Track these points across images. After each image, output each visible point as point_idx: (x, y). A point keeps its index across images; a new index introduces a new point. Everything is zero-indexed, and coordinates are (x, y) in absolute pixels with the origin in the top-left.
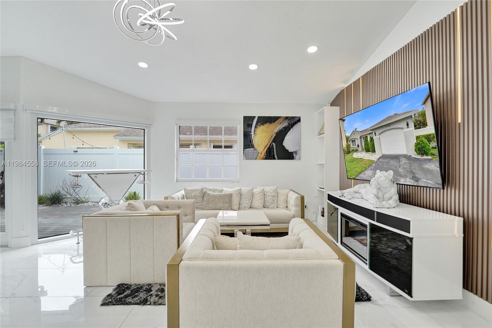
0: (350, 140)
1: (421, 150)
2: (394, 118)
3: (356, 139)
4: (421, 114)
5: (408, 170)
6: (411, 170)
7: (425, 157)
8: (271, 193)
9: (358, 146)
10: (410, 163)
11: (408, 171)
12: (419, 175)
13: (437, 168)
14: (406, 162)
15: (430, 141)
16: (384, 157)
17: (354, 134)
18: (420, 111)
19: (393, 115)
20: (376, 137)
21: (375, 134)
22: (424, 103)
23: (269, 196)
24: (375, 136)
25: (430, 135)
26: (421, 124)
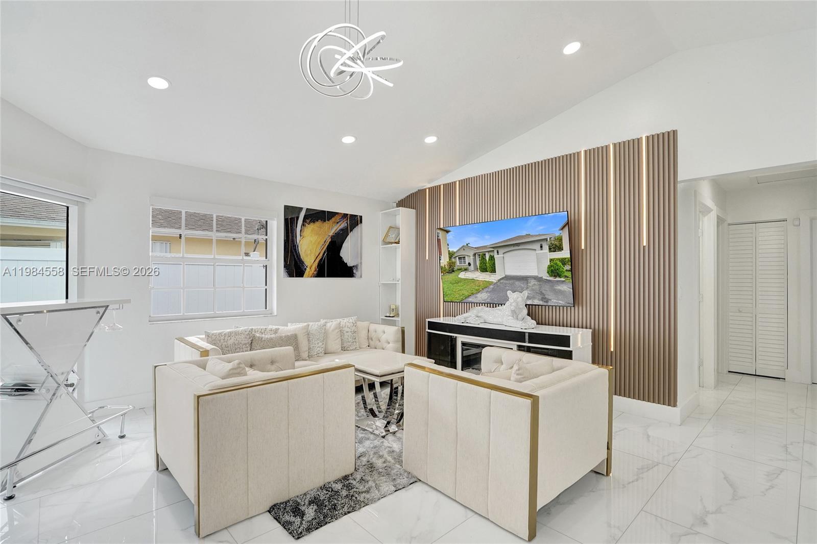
0: (456, 257)
1: (554, 271)
2: (525, 238)
3: (467, 256)
4: (558, 239)
5: (538, 291)
6: (541, 292)
7: (558, 279)
8: (350, 328)
9: (469, 264)
10: (540, 285)
11: (537, 293)
12: (549, 295)
13: (569, 289)
14: (536, 283)
15: (564, 264)
16: (507, 278)
17: (464, 249)
18: (557, 235)
19: (525, 235)
20: (498, 256)
21: (498, 252)
22: (562, 229)
23: (347, 332)
24: (498, 254)
25: (565, 259)
26: (556, 247)
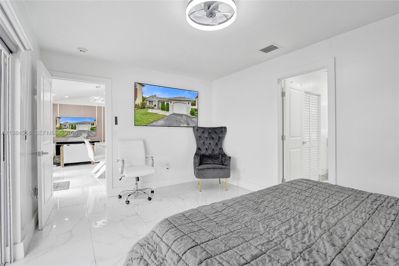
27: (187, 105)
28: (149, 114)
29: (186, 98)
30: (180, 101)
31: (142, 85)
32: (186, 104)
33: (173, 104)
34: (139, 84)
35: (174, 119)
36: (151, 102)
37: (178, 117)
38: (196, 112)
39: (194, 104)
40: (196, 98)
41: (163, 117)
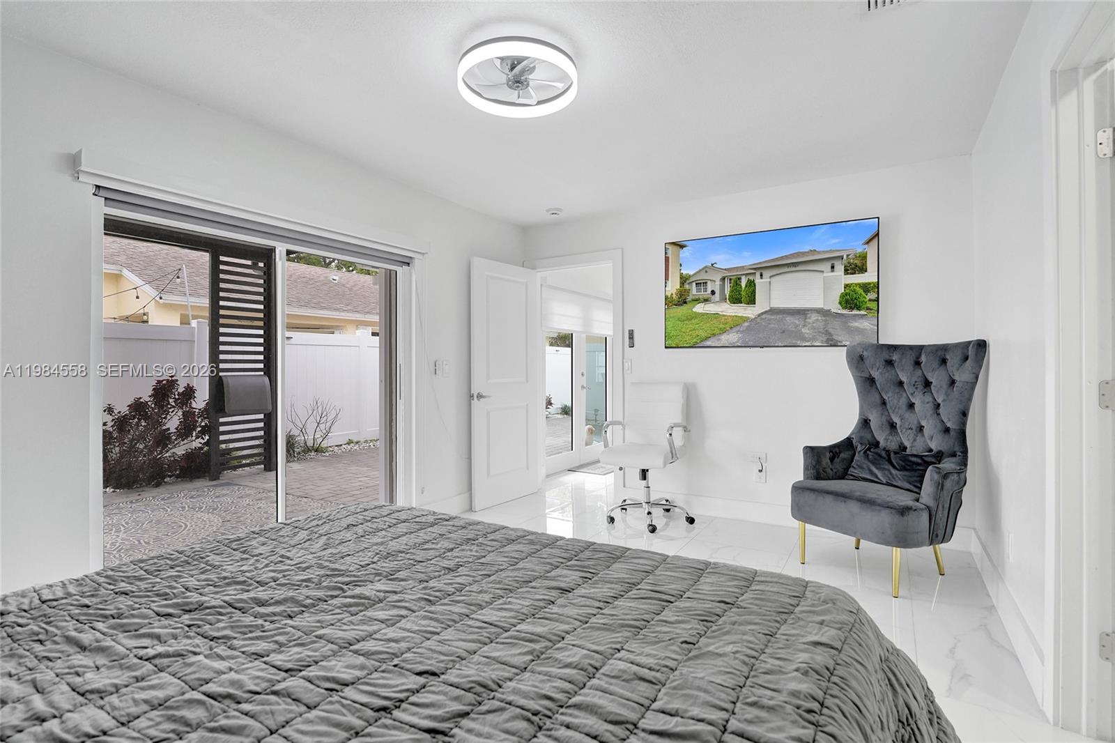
27: (825, 275)
28: (696, 318)
29: (819, 253)
30: (795, 267)
31: (678, 245)
32: (823, 272)
33: (769, 280)
34: (673, 246)
35: (772, 326)
36: (701, 284)
37: (789, 319)
38: (873, 296)
39: (859, 264)
40: (868, 242)
41: (737, 322)
